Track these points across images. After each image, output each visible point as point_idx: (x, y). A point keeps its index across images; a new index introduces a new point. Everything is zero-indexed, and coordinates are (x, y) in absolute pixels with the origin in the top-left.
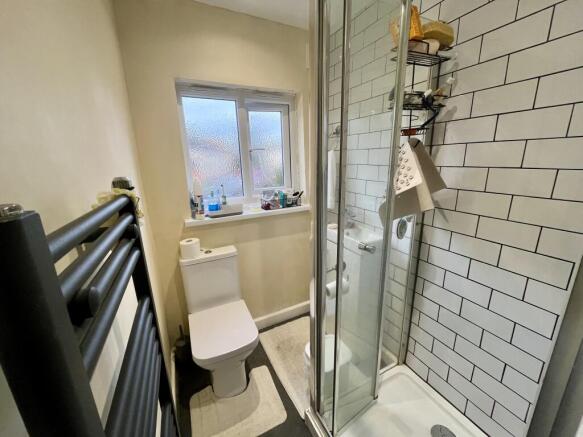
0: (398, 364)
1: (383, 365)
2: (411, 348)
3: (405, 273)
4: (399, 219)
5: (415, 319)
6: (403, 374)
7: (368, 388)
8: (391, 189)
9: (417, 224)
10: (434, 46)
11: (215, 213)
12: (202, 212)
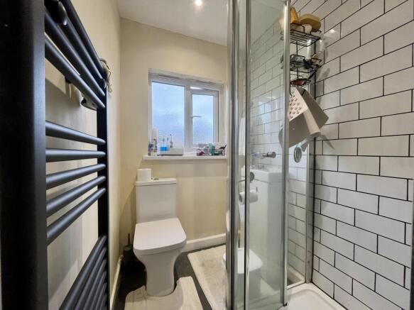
0: (305, 282)
1: (290, 282)
2: (316, 267)
3: (305, 198)
4: (295, 147)
5: (317, 238)
6: (309, 290)
7: (278, 298)
8: (286, 118)
9: (310, 154)
10: (308, 28)
11: (164, 152)
12: (156, 151)
